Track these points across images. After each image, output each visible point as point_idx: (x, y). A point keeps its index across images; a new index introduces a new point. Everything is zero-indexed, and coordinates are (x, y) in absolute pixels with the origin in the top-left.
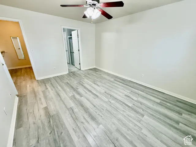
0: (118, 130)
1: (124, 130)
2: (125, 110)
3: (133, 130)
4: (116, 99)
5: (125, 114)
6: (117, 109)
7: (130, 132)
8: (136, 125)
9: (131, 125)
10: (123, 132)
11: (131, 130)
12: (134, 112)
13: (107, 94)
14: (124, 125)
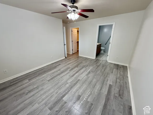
0: (42, 89)
1: (42, 92)
2: (58, 93)
3: (40, 97)
4: (72, 87)
5: (54, 93)
6: (59, 89)
7: (39, 95)
8: (43, 100)
9: (44, 97)
10: (41, 91)
11: (40, 96)
12: (55, 101)
13: (78, 81)
14: (45, 93)
